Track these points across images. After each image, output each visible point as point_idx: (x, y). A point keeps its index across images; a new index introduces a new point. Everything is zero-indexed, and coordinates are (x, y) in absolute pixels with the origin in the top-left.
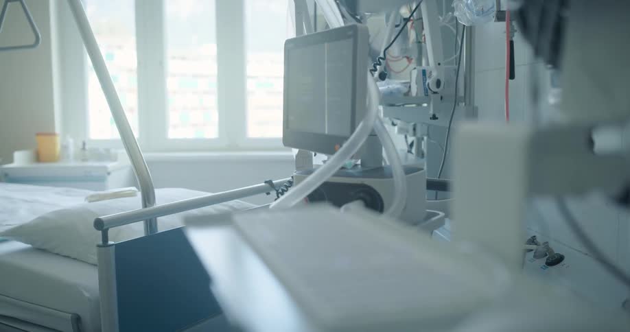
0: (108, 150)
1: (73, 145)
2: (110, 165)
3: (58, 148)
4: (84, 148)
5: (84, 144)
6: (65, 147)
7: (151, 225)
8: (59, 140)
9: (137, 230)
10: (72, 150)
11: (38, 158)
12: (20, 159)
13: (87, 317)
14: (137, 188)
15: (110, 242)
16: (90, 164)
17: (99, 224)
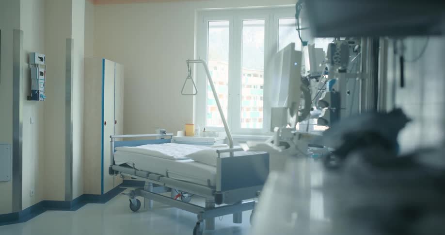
0: (214, 133)
1: (200, 129)
2: (216, 139)
3: (194, 130)
4: (204, 131)
5: (204, 129)
6: (196, 130)
7: (231, 154)
8: (194, 127)
9: (227, 155)
10: (199, 132)
11: (185, 134)
12: (179, 134)
13: (212, 180)
14: (228, 144)
15: (221, 157)
16: (207, 137)
17: (218, 152)
